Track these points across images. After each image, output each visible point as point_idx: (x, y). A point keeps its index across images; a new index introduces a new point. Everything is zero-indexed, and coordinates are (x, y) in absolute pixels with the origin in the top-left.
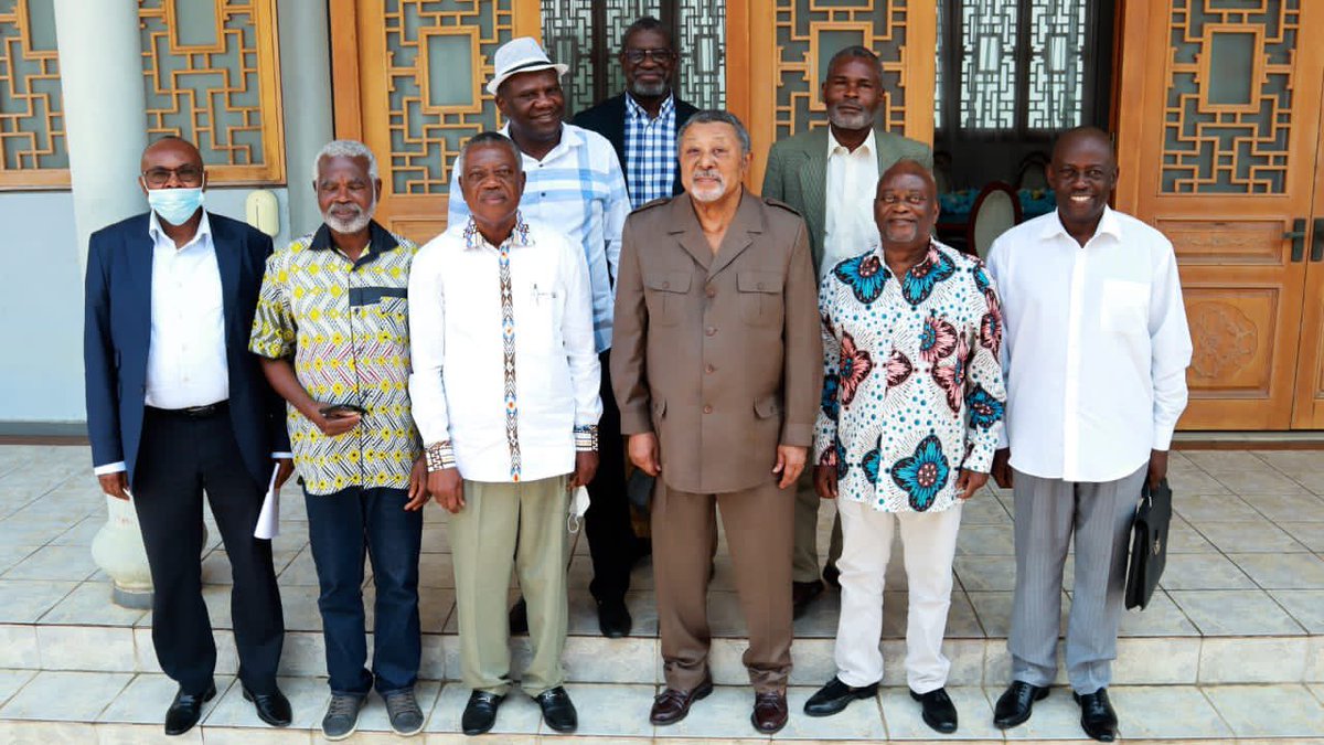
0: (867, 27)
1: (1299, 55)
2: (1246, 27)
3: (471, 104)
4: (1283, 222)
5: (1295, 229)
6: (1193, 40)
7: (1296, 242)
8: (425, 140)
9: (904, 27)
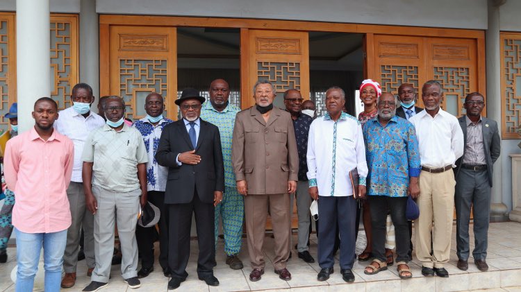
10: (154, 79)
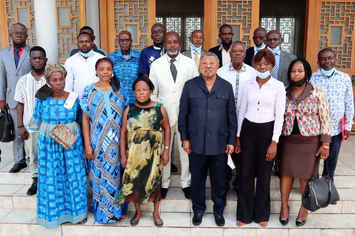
0: (241, 24)
1: (354, 32)
2: (340, 25)
3: (137, 43)
6: (326, 28)
10: (139, 15)
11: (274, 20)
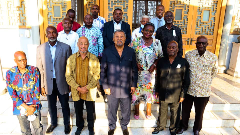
0: (122, 6)
1: (189, 13)
2: (181, 8)
3: (60, 17)
4: (186, 39)
5: (188, 40)
6: (173, 10)
7: (188, 42)
8: (53, 22)
9: (128, 6)
11: (155, 3)
